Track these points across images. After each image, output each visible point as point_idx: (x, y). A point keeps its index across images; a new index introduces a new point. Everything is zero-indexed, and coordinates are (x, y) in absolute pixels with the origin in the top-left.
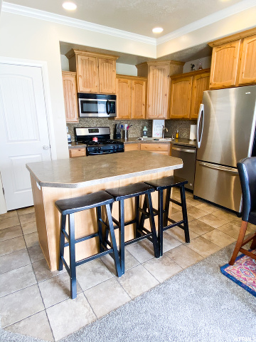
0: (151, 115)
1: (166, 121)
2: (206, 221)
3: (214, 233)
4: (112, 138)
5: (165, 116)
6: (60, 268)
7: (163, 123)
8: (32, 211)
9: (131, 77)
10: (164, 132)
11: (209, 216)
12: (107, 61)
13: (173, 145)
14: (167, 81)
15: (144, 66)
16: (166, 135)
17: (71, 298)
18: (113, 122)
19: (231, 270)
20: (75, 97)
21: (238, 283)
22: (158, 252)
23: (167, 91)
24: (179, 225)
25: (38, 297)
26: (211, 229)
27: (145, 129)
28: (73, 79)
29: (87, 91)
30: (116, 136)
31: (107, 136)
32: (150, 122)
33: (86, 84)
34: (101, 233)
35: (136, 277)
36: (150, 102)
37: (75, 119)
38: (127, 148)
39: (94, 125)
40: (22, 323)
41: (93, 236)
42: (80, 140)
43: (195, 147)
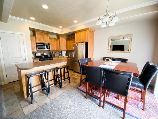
0: (61, 49)
1: (66, 51)
2: (76, 77)
3: (77, 80)
4: (49, 56)
5: (66, 50)
6: (28, 96)
8: (18, 82)
9: (54, 39)
10: (66, 54)
11: (77, 76)
12: (46, 34)
13: (68, 58)
14: (65, 40)
15: (58, 36)
16: (66, 55)
17: (31, 104)
18: (49, 52)
19: (80, 88)
20: (35, 44)
21: (80, 90)
22: (61, 87)
23: (66, 43)
24: (67, 78)
25: (20, 106)
26: (77, 79)
27: (60, 53)
28: (35, 39)
29: (40, 42)
30: (50, 56)
31: (48, 56)
32: (62, 51)
33: (39, 40)
34: (43, 84)
35: (53, 94)
36: (61, 46)
37: (35, 50)
38: (54, 59)
39: (42, 52)
40: (14, 113)
41: (40, 85)
42: (38, 57)
43: (73, 58)
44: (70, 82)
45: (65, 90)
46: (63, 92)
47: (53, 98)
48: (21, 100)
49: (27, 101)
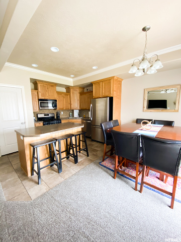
0: (73, 107)
1: (79, 110)
2: (96, 148)
4: (55, 118)
5: (79, 108)
6: (32, 174)
7: (78, 111)
9: (63, 93)
10: (79, 114)
12: (52, 86)
13: (82, 120)
14: (78, 95)
15: (68, 88)
17: (38, 184)
18: (56, 111)
19: (103, 163)
20: (37, 101)
21: (105, 167)
22: (76, 161)
23: (79, 99)
24: (84, 150)
25: (23, 187)
26: (97, 151)
27: (71, 114)
28: (36, 93)
29: (43, 98)
30: (57, 117)
31: (53, 117)
32: (73, 111)
33: (43, 95)
34: (51, 157)
35: (67, 172)
36: (72, 103)
37: (37, 110)
38: (63, 122)
39: (46, 113)
40: (16, 197)
41: (47, 158)
42: (40, 119)
43: (90, 120)
44: (88, 156)
45: (82, 167)
46: (79, 169)
47: (67, 177)
48: (24, 179)
49: (32, 180)
